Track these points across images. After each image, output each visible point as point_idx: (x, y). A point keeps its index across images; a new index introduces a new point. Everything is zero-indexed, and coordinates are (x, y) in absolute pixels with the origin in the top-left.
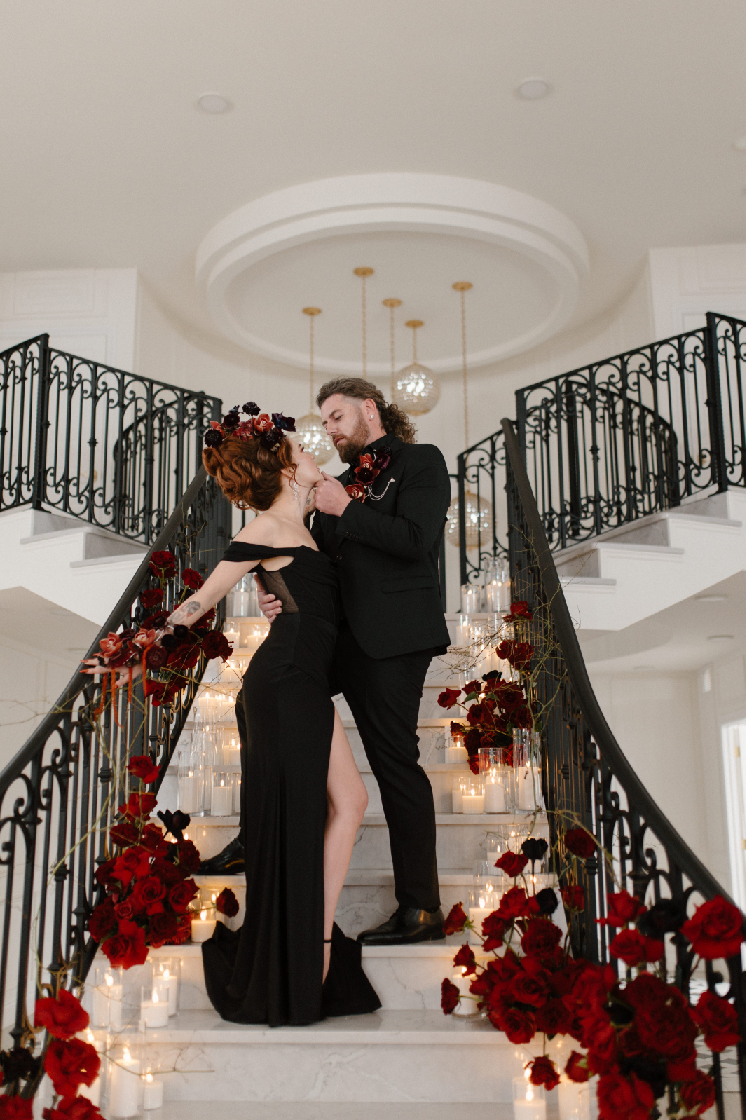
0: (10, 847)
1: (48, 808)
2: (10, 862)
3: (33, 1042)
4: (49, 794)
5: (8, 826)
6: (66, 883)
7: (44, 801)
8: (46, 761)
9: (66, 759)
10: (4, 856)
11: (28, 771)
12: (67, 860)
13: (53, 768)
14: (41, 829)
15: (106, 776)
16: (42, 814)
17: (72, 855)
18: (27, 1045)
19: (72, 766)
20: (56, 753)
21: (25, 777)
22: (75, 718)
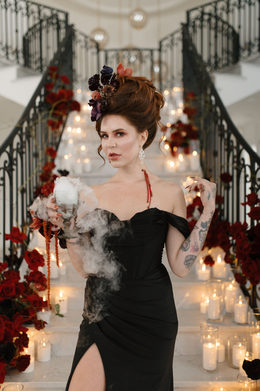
0: (3, 179)
1: (17, 165)
2: (4, 185)
3: (17, 252)
4: (16, 159)
5: (2, 171)
6: (25, 195)
7: (15, 162)
8: (15, 146)
9: (22, 147)
10: (1, 182)
11: (8, 149)
12: (24, 186)
13: (17, 149)
14: (14, 173)
15: (36, 155)
16: (14, 167)
17: (26, 185)
18: (15, 253)
19: (24, 150)
20: (18, 144)
21: (7, 152)
22: (24, 130)
